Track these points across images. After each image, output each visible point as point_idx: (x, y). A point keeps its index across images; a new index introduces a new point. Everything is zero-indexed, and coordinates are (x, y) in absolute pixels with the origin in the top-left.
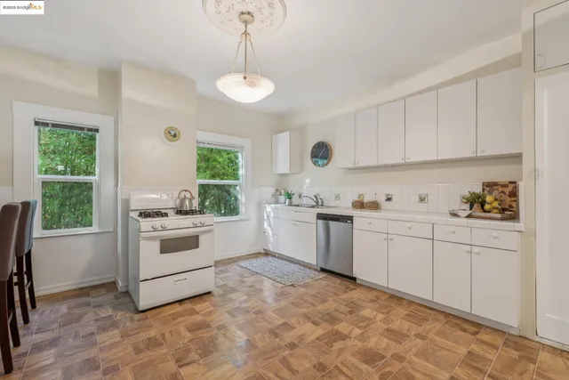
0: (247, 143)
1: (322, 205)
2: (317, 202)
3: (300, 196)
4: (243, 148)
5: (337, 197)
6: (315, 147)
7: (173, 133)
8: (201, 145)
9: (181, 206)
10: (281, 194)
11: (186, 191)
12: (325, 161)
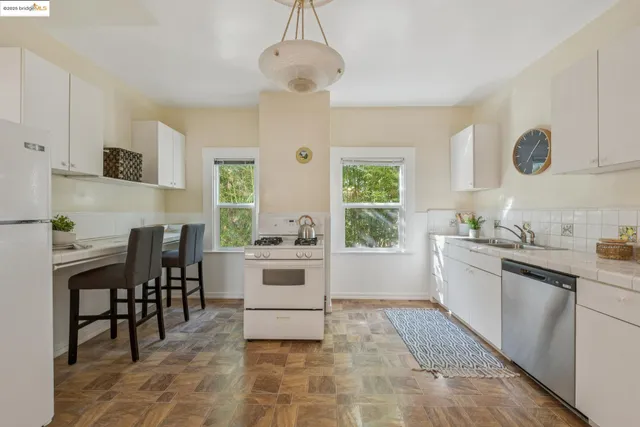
0: (408, 153)
1: (532, 243)
2: (523, 238)
3: (496, 226)
4: (402, 160)
5: (567, 230)
6: (521, 142)
7: (304, 154)
8: (347, 164)
9: (300, 234)
10: (463, 222)
11: (307, 217)
12: (542, 165)
